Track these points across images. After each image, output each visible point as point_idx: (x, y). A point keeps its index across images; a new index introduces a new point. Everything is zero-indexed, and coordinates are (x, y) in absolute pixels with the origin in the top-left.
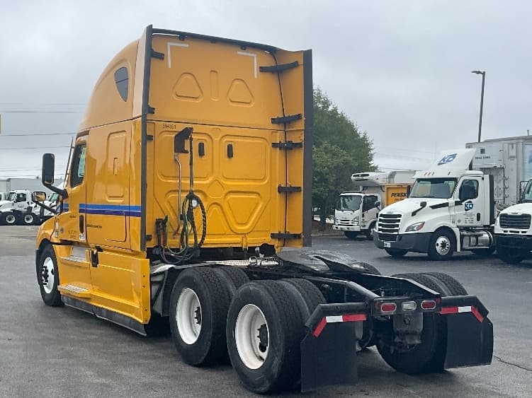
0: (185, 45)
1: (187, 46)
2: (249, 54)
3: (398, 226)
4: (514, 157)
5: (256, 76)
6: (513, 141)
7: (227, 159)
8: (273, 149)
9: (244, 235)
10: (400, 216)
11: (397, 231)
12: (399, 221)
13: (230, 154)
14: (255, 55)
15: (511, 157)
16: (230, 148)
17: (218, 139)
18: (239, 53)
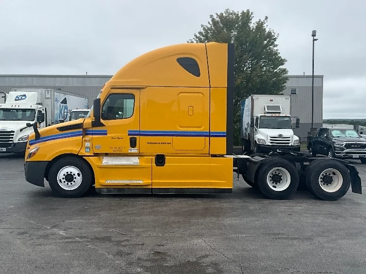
3: (12, 138)
4: (49, 98)
6: (48, 89)
10: (14, 132)
11: (12, 141)
12: (13, 135)
15: (47, 98)
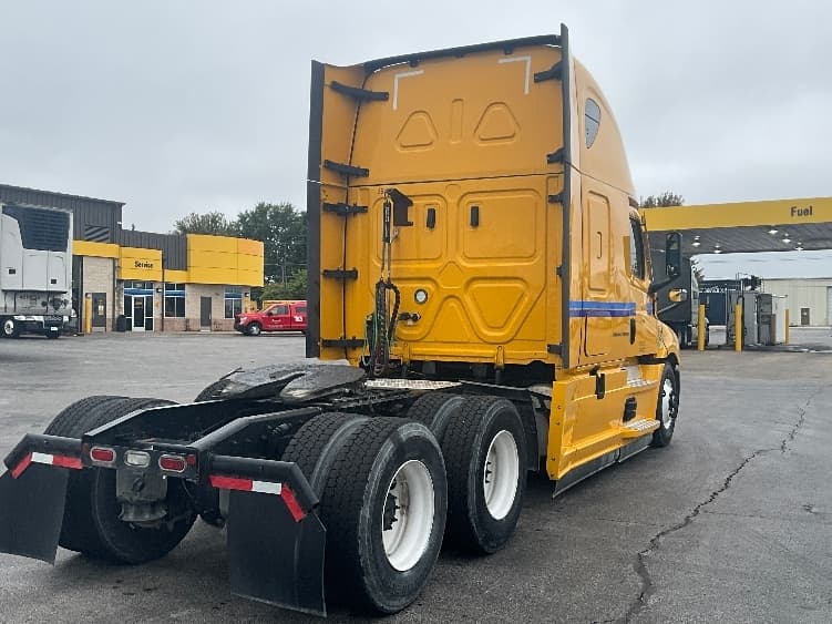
0: (418, 72)
1: (422, 72)
2: (519, 59)
5: (527, 92)
7: (470, 229)
8: (551, 206)
9: (500, 344)
13: (475, 222)
14: (528, 58)
16: (475, 211)
17: (456, 200)
18: (501, 61)
